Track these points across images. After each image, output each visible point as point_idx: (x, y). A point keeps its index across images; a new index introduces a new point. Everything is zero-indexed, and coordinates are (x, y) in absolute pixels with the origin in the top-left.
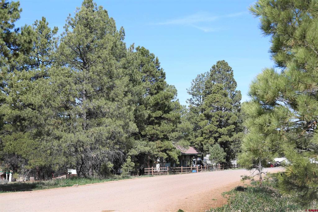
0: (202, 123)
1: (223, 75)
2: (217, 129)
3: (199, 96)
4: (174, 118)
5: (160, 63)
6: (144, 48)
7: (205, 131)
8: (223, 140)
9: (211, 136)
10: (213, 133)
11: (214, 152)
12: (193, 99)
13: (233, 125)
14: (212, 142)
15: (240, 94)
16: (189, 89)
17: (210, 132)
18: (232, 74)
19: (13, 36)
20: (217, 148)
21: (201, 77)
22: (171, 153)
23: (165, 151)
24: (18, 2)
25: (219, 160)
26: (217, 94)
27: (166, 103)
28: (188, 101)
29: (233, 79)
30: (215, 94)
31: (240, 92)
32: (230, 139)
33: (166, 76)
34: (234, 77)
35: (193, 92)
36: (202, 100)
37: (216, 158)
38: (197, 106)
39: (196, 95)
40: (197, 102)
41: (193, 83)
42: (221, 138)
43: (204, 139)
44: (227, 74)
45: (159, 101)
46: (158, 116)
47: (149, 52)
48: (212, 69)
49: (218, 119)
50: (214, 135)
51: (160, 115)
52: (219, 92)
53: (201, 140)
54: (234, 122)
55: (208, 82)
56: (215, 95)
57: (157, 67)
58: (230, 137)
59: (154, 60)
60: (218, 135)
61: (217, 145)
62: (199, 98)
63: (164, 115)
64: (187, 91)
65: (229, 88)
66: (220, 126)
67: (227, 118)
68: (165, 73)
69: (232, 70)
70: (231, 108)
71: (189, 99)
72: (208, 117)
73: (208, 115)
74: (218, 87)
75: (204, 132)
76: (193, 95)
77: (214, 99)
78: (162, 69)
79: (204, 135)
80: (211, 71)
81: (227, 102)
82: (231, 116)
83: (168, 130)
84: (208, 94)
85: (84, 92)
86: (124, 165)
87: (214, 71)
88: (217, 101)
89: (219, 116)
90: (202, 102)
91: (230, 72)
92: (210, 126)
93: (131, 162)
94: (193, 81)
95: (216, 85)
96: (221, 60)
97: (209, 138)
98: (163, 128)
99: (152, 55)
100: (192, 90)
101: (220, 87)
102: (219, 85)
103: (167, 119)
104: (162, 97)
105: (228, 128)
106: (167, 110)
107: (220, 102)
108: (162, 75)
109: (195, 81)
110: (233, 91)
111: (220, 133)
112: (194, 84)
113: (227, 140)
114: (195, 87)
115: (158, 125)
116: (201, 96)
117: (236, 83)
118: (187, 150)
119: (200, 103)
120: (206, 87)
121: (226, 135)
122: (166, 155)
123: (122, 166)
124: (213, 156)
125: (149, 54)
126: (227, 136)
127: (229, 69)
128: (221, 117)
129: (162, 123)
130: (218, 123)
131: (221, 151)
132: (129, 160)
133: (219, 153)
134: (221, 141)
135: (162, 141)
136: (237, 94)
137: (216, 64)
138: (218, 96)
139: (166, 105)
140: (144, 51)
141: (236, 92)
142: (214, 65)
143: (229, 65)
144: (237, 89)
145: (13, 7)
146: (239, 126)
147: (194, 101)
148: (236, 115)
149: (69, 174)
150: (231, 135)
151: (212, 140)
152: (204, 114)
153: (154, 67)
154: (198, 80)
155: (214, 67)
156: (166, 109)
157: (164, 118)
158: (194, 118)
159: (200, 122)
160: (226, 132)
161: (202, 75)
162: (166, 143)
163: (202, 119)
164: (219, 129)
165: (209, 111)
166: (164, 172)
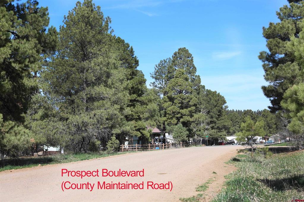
0: (165, 105)
1: (184, 61)
2: (179, 110)
3: (162, 80)
4: (147, 101)
5: (134, 52)
6: (120, 38)
7: (169, 112)
8: (185, 120)
9: (174, 117)
10: (175, 113)
11: (178, 131)
12: (156, 82)
13: (194, 107)
14: (175, 122)
15: (200, 78)
16: (152, 73)
17: (173, 113)
18: (192, 60)
19: (44, 36)
20: (180, 127)
21: (163, 62)
22: (144, 132)
23: (138, 130)
24: (47, 8)
25: (182, 138)
26: (179, 79)
27: (140, 87)
28: (152, 85)
29: (193, 65)
30: (177, 78)
31: (199, 76)
32: (191, 120)
33: (139, 63)
34: (194, 63)
35: (156, 76)
36: (164, 83)
37: (180, 136)
38: (159, 89)
39: (158, 79)
40: (160, 85)
41: (156, 67)
42: (183, 118)
43: (168, 119)
44: (188, 60)
45: (134, 85)
46: (133, 99)
47: (124, 42)
48: (174, 55)
49: (180, 101)
50: (177, 115)
51: (135, 98)
52: (181, 77)
53: (165, 120)
54: (195, 104)
55: (171, 67)
56: (177, 80)
57: (132, 55)
58: (191, 118)
59: (129, 49)
60: (180, 116)
61: (180, 125)
62: (162, 82)
63: (138, 98)
64: (150, 75)
65: (190, 73)
66: (182, 108)
67: (188, 100)
68: (138, 60)
69: (192, 56)
70: (192, 91)
71: (152, 82)
72: (171, 99)
73: (171, 97)
74: (180, 73)
75: (167, 112)
76: (156, 79)
77: (177, 83)
78: (136, 57)
79: (167, 115)
80: (172, 57)
81: (188, 86)
82: (191, 99)
83: (142, 111)
84: (170, 78)
85: (85, 80)
86: (109, 143)
87: (176, 57)
88: (179, 85)
89: (181, 98)
90: (164, 85)
91: (190, 58)
92: (173, 107)
93: (116, 140)
94: (156, 66)
95: (178, 71)
96: (182, 47)
97: (172, 118)
98: (138, 109)
99: (127, 44)
100: (155, 74)
101: (182, 72)
102: (181, 70)
103: (140, 101)
104: (137, 82)
105: (189, 109)
106: (140, 94)
107: (182, 86)
108: (136, 62)
109: (157, 66)
110: (193, 75)
111: (182, 114)
112: (157, 69)
113: (189, 120)
114: (157, 72)
115: (133, 107)
116: (164, 80)
117: (196, 69)
118: (154, 129)
119: (162, 87)
120: (168, 71)
121: (188, 115)
122: (140, 133)
123: (107, 144)
124: (177, 135)
125: (125, 43)
126: (189, 117)
127: (189, 56)
128: (183, 99)
129: (136, 105)
130: (180, 105)
131: (183, 130)
132: (114, 138)
133: (182, 132)
134: (183, 121)
135: (136, 121)
136: (196, 78)
137: (177, 51)
138: (180, 80)
139: (140, 89)
140: (120, 41)
141: (196, 76)
142: (176, 52)
143: (189, 52)
144: (197, 74)
145: (43, 12)
146: (198, 108)
147: (157, 84)
148: (196, 97)
149: (46, 151)
150: (192, 116)
151: (175, 121)
152: (167, 97)
153: (129, 55)
154: (161, 65)
155: (175, 54)
156: (140, 92)
157: (138, 101)
158: (157, 100)
159: (163, 103)
160: (188, 113)
161: (164, 60)
162: (140, 123)
163: (165, 101)
164: (181, 110)
165: (172, 94)
166: (132, 149)
